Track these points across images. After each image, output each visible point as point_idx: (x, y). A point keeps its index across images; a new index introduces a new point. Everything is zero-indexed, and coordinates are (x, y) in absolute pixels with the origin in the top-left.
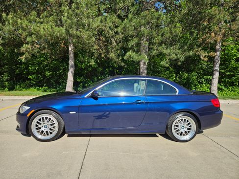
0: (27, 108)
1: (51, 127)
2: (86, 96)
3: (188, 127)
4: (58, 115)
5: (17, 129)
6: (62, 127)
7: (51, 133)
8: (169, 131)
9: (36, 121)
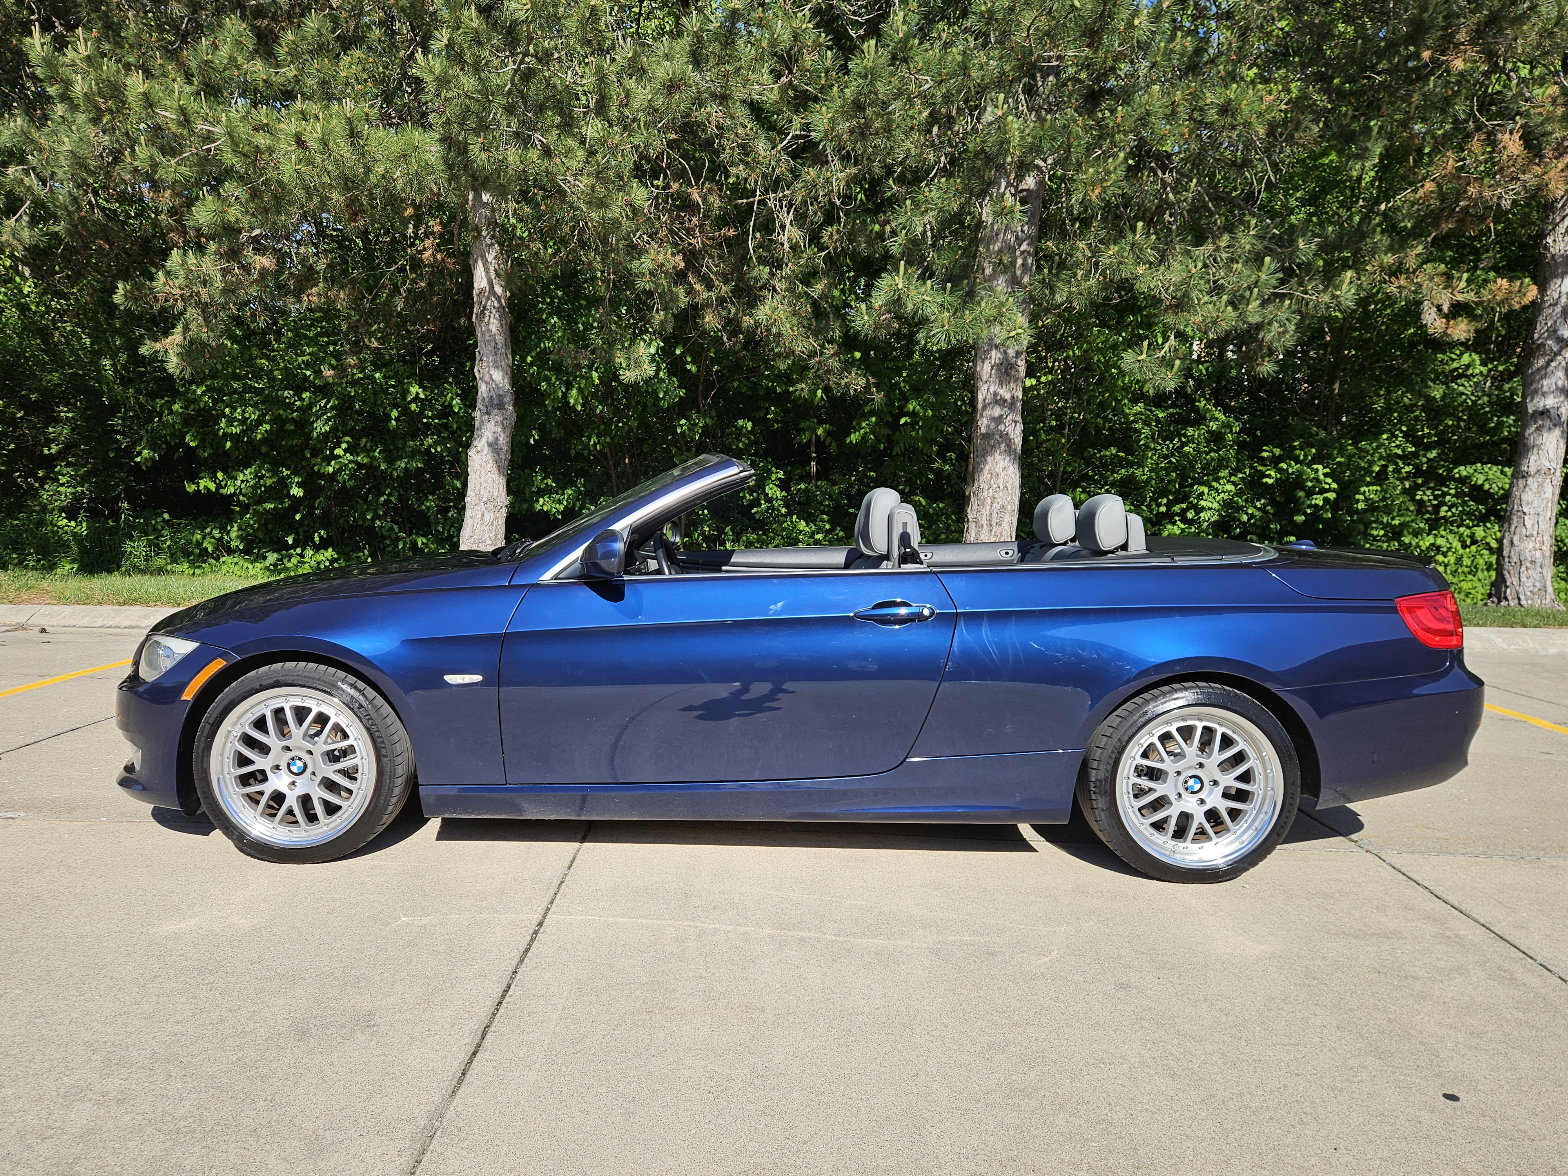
0: (183, 647)
1: (330, 771)
2: (547, 576)
3: (1229, 780)
4: (371, 693)
5: (124, 783)
6: (402, 770)
7: (331, 809)
8: (1100, 803)
9: (237, 733)
